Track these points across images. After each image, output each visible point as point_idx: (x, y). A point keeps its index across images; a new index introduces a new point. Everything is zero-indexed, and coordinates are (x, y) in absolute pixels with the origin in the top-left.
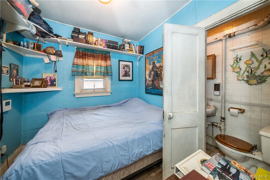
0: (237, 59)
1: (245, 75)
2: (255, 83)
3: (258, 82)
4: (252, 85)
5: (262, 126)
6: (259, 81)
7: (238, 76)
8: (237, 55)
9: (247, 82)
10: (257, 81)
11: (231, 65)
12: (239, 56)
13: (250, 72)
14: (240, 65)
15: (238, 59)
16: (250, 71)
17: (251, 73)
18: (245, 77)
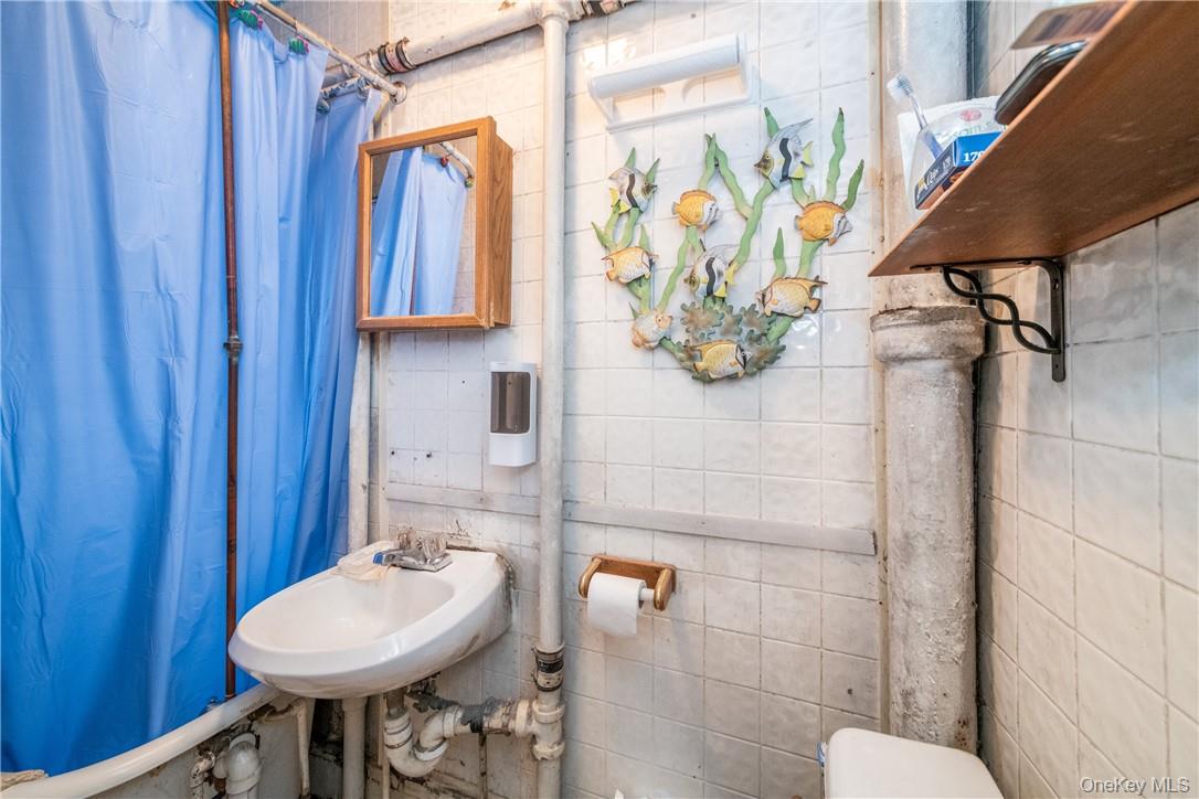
0: (632, 178)
1: (674, 308)
2: (731, 370)
3: (744, 358)
4: (712, 381)
5: (763, 685)
6: (748, 354)
7: (635, 315)
8: (634, 149)
9: (689, 358)
10: (742, 350)
11: (598, 225)
12: (643, 165)
13: (703, 286)
14: (649, 231)
15: (639, 185)
16: (703, 276)
17: (710, 292)
18: (677, 322)
